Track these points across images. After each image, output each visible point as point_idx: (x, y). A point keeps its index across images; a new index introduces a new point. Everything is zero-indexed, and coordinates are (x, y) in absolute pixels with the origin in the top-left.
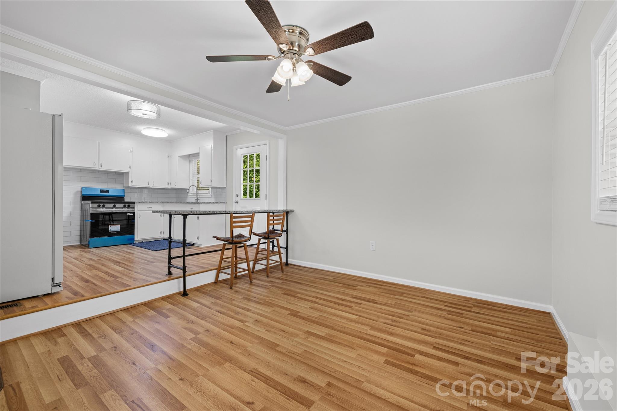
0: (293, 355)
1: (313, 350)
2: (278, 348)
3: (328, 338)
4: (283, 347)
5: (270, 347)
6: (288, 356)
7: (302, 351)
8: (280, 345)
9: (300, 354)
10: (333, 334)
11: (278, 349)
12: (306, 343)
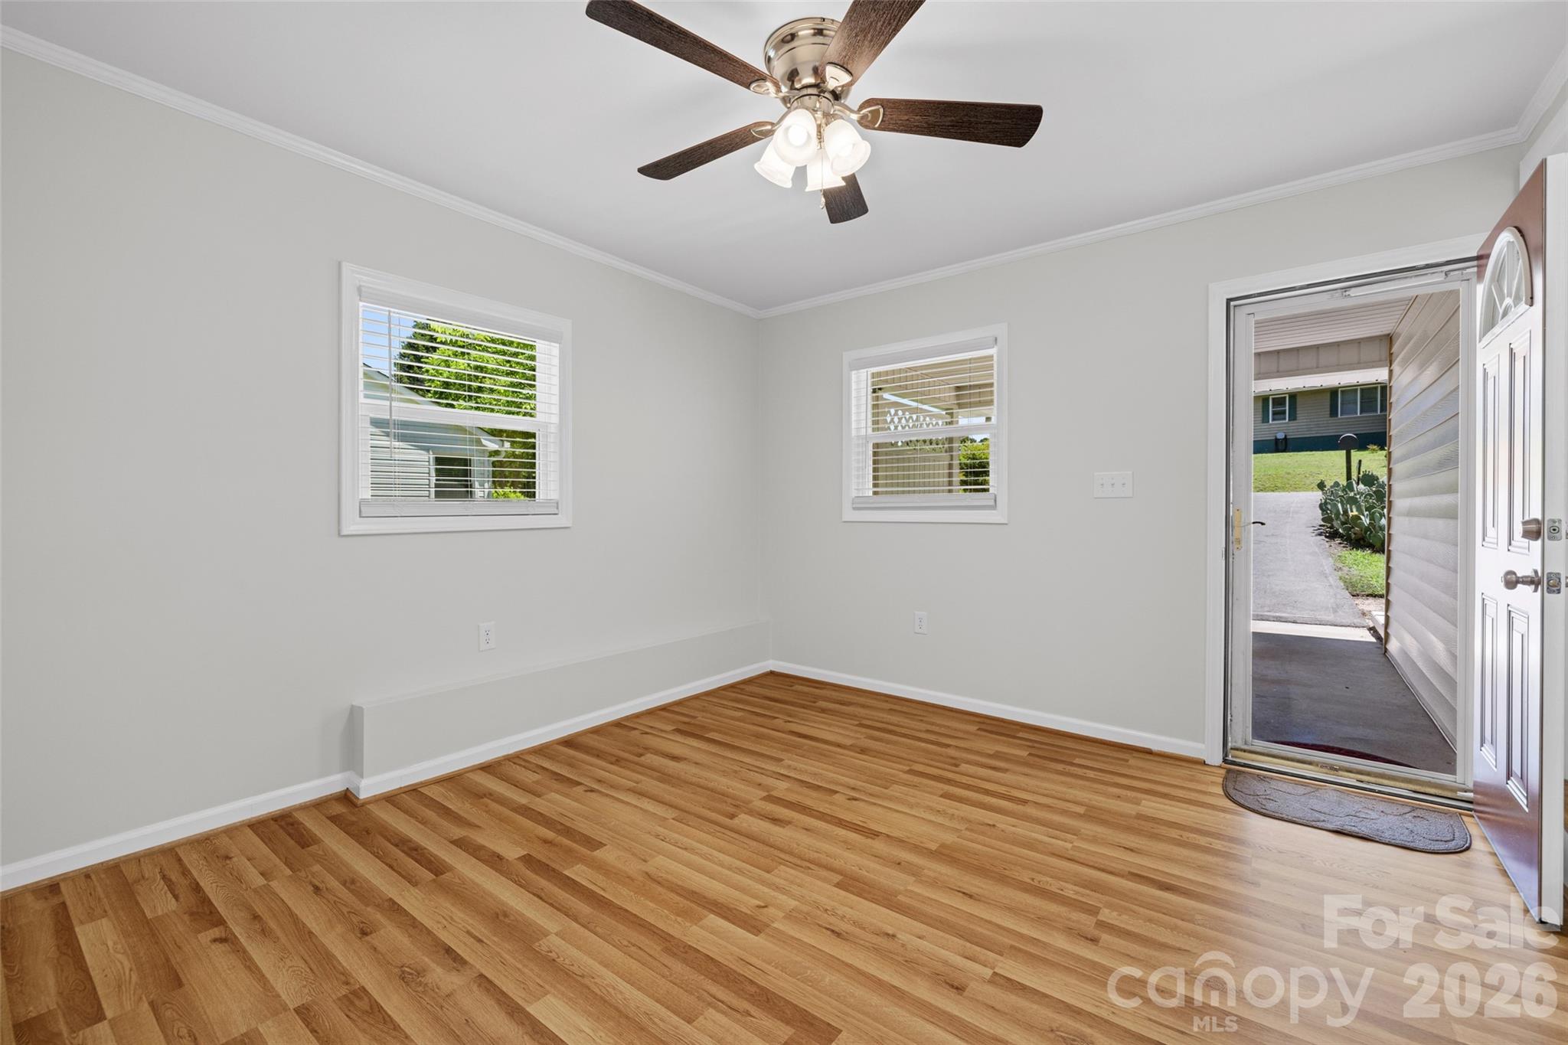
0: (799, 862)
1: (750, 872)
2: (838, 880)
3: (699, 905)
4: (825, 880)
5: (859, 882)
6: (809, 861)
7: (776, 871)
8: (835, 886)
9: (780, 863)
10: (679, 919)
11: (837, 878)
12: (766, 890)
